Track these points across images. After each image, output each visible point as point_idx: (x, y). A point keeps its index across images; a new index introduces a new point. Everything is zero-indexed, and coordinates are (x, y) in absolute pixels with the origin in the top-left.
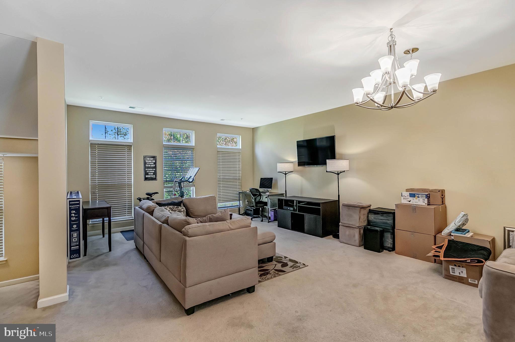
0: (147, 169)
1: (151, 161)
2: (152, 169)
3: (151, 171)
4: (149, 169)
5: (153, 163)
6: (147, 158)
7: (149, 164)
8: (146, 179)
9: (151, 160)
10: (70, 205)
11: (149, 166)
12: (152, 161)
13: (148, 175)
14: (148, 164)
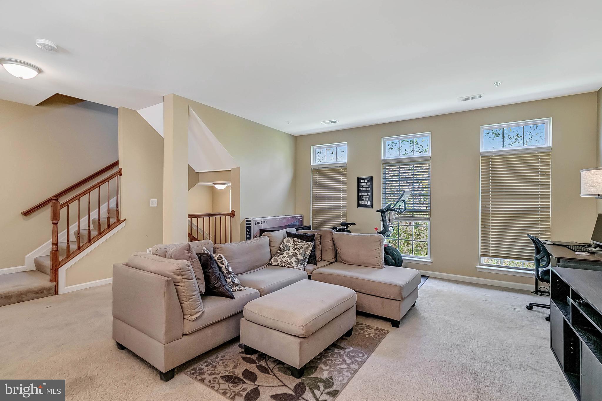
0: (361, 194)
1: (365, 184)
2: (366, 194)
3: (365, 196)
4: (363, 194)
5: (368, 186)
6: (362, 180)
7: (364, 188)
8: (360, 206)
9: (365, 182)
10: (247, 224)
11: (364, 189)
12: (367, 183)
13: (362, 201)
14: (362, 188)
